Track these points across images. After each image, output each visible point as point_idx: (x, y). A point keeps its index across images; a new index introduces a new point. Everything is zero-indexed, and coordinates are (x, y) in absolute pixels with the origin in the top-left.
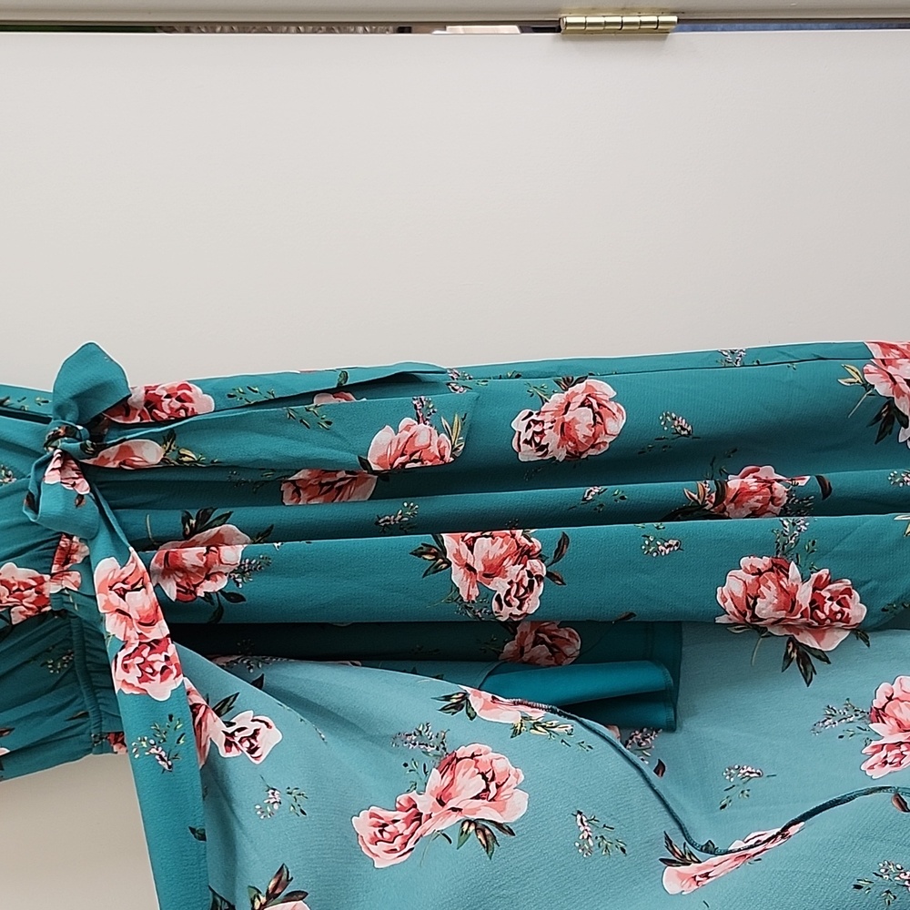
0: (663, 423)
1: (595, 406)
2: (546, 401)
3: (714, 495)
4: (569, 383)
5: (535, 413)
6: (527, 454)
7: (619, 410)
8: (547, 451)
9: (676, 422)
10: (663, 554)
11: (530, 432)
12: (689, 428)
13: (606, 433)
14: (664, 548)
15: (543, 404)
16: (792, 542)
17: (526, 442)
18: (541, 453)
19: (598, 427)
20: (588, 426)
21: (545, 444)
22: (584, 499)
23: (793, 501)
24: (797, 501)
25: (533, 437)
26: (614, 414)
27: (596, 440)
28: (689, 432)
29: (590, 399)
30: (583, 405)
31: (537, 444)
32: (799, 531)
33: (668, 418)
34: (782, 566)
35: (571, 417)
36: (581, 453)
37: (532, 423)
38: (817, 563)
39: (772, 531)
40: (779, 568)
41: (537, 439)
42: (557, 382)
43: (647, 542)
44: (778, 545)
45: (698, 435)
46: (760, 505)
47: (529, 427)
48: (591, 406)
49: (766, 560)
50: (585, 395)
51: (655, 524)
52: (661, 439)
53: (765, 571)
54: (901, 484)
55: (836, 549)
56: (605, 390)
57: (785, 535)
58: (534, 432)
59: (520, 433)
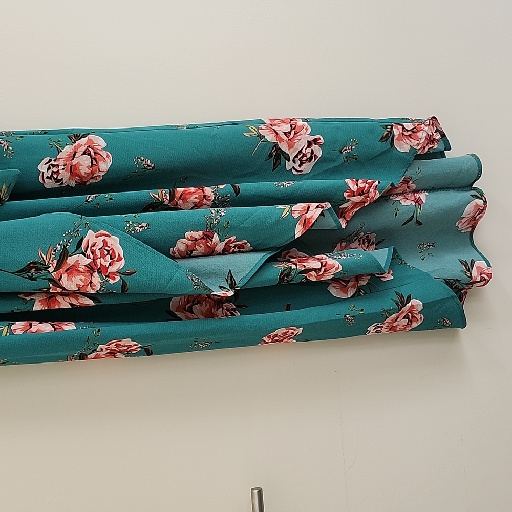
0: (136, 163)
1: (92, 153)
2: (61, 151)
3: (168, 195)
4: (77, 137)
5: (53, 159)
6: (49, 184)
7: (108, 156)
8: (63, 182)
9: (144, 162)
10: (138, 231)
11: (50, 172)
12: (153, 165)
13: (99, 171)
14: (138, 228)
15: (59, 153)
16: (216, 222)
17: (47, 177)
18: (59, 184)
19: (94, 168)
20: (87, 167)
21: (61, 178)
22: (87, 201)
23: (218, 198)
24: (220, 197)
25: (52, 175)
26: (105, 159)
27: (94, 174)
28: (152, 168)
29: (90, 149)
30: (84, 153)
31: (55, 179)
32: (220, 216)
33: (139, 160)
34: (209, 236)
35: (77, 162)
36: (85, 182)
37: (51, 166)
38: (230, 234)
39: (204, 216)
40: (208, 237)
41: (55, 176)
42: (69, 137)
43: (128, 225)
44: (208, 224)
45: (158, 169)
46: (198, 200)
47: (49, 168)
48: (89, 154)
49: (201, 233)
50: (86, 146)
51: (134, 215)
52: (135, 172)
53: (200, 239)
54: (282, 187)
55: (241, 226)
56: (100, 142)
57: (212, 218)
58: (53, 172)
59: (43, 172)
